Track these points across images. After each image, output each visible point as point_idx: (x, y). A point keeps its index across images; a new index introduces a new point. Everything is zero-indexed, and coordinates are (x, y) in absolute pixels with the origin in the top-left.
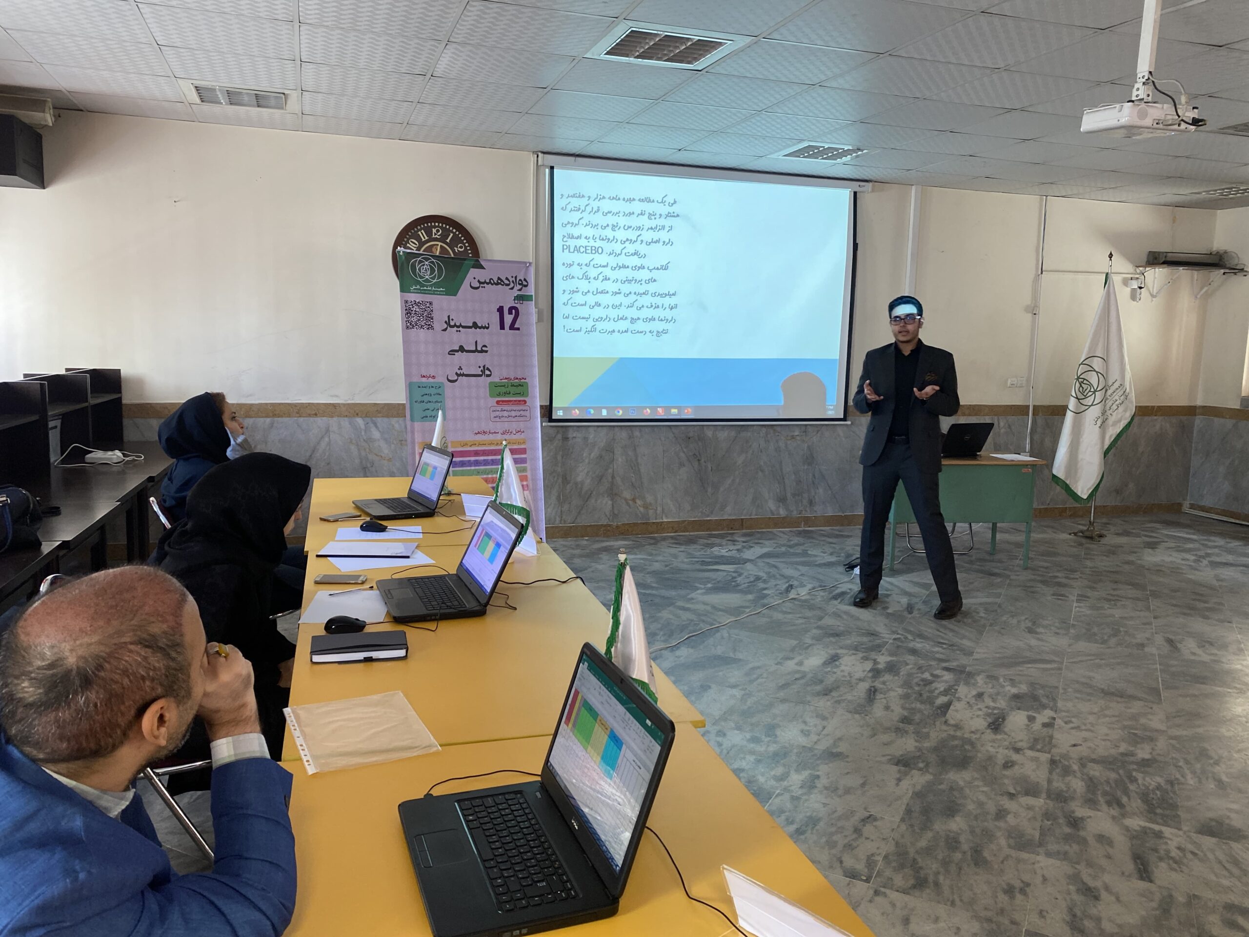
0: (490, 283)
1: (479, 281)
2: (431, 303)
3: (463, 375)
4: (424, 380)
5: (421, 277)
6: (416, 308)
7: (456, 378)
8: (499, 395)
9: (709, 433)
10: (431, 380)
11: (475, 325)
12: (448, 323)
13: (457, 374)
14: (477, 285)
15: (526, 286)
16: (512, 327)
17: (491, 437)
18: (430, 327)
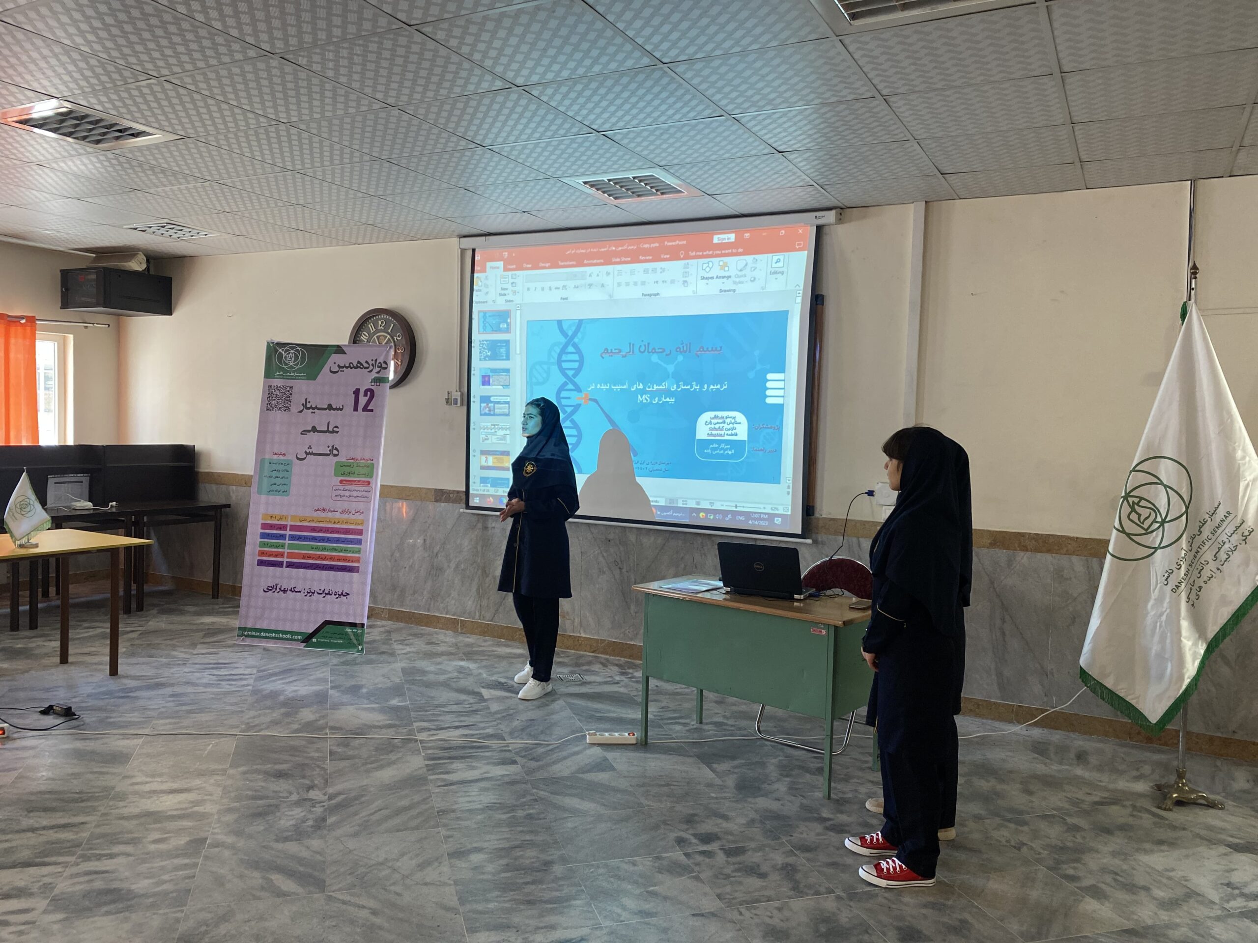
0: (349, 367)
1: (339, 366)
2: (291, 388)
3: (312, 454)
4: (275, 457)
5: (286, 364)
6: (277, 392)
7: (304, 456)
8: (343, 474)
9: (632, 537)
10: (282, 457)
11: (330, 407)
12: (305, 406)
13: (306, 452)
14: (337, 369)
15: (386, 368)
16: (365, 409)
17: (330, 515)
18: (287, 409)
